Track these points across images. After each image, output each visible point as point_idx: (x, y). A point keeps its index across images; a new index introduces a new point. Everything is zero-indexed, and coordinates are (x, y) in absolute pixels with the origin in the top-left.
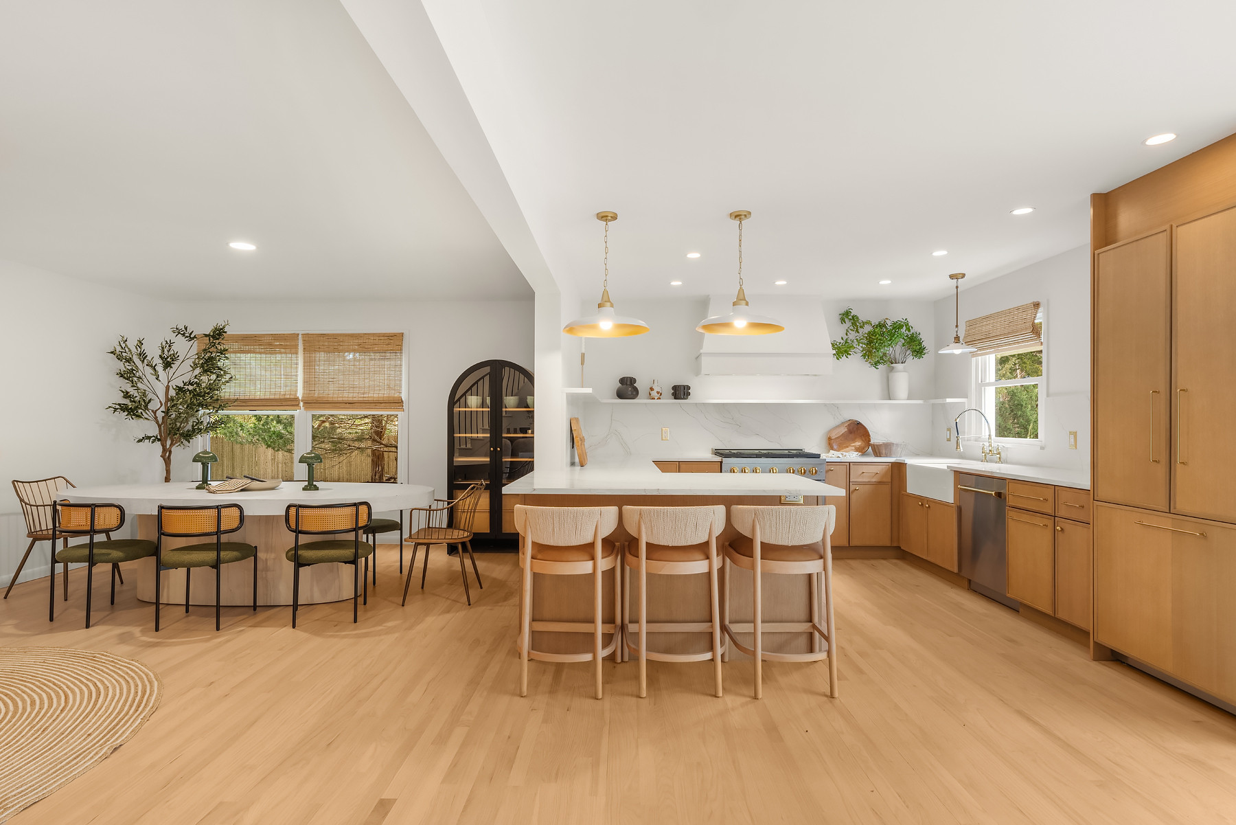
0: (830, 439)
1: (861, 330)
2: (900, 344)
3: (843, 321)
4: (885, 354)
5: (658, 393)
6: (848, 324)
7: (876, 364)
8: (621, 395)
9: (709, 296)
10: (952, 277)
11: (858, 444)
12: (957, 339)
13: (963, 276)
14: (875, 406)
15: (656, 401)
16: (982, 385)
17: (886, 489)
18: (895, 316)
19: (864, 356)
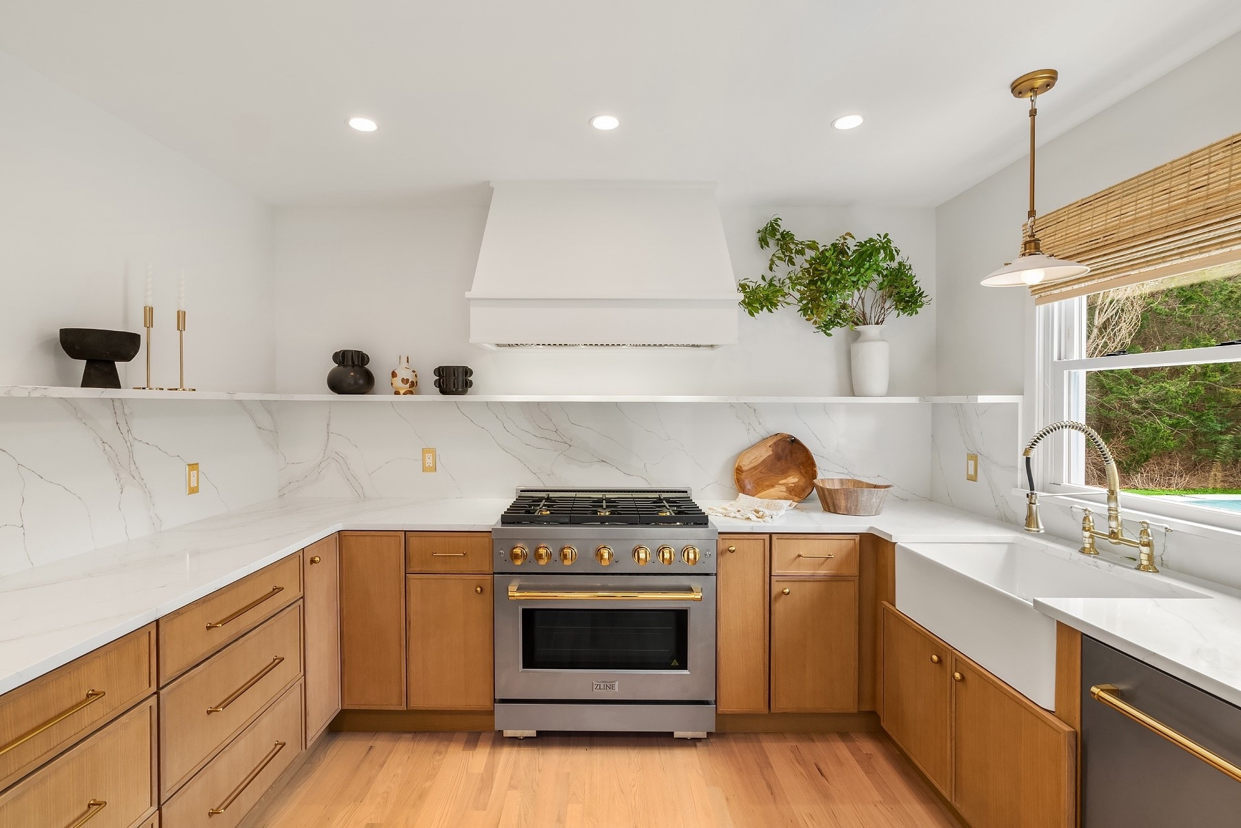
0: (739, 470)
1: (799, 260)
2: (874, 285)
3: (763, 242)
4: (844, 307)
5: (405, 381)
6: (773, 248)
7: (826, 327)
8: (337, 385)
9: (489, 182)
10: (1019, 88)
11: (793, 480)
12: (1032, 246)
13: (1051, 77)
14: (825, 408)
15: (401, 398)
16: (1058, 368)
17: (849, 591)
18: (864, 230)
19: (804, 310)
